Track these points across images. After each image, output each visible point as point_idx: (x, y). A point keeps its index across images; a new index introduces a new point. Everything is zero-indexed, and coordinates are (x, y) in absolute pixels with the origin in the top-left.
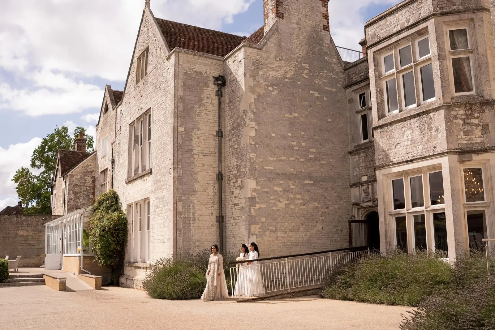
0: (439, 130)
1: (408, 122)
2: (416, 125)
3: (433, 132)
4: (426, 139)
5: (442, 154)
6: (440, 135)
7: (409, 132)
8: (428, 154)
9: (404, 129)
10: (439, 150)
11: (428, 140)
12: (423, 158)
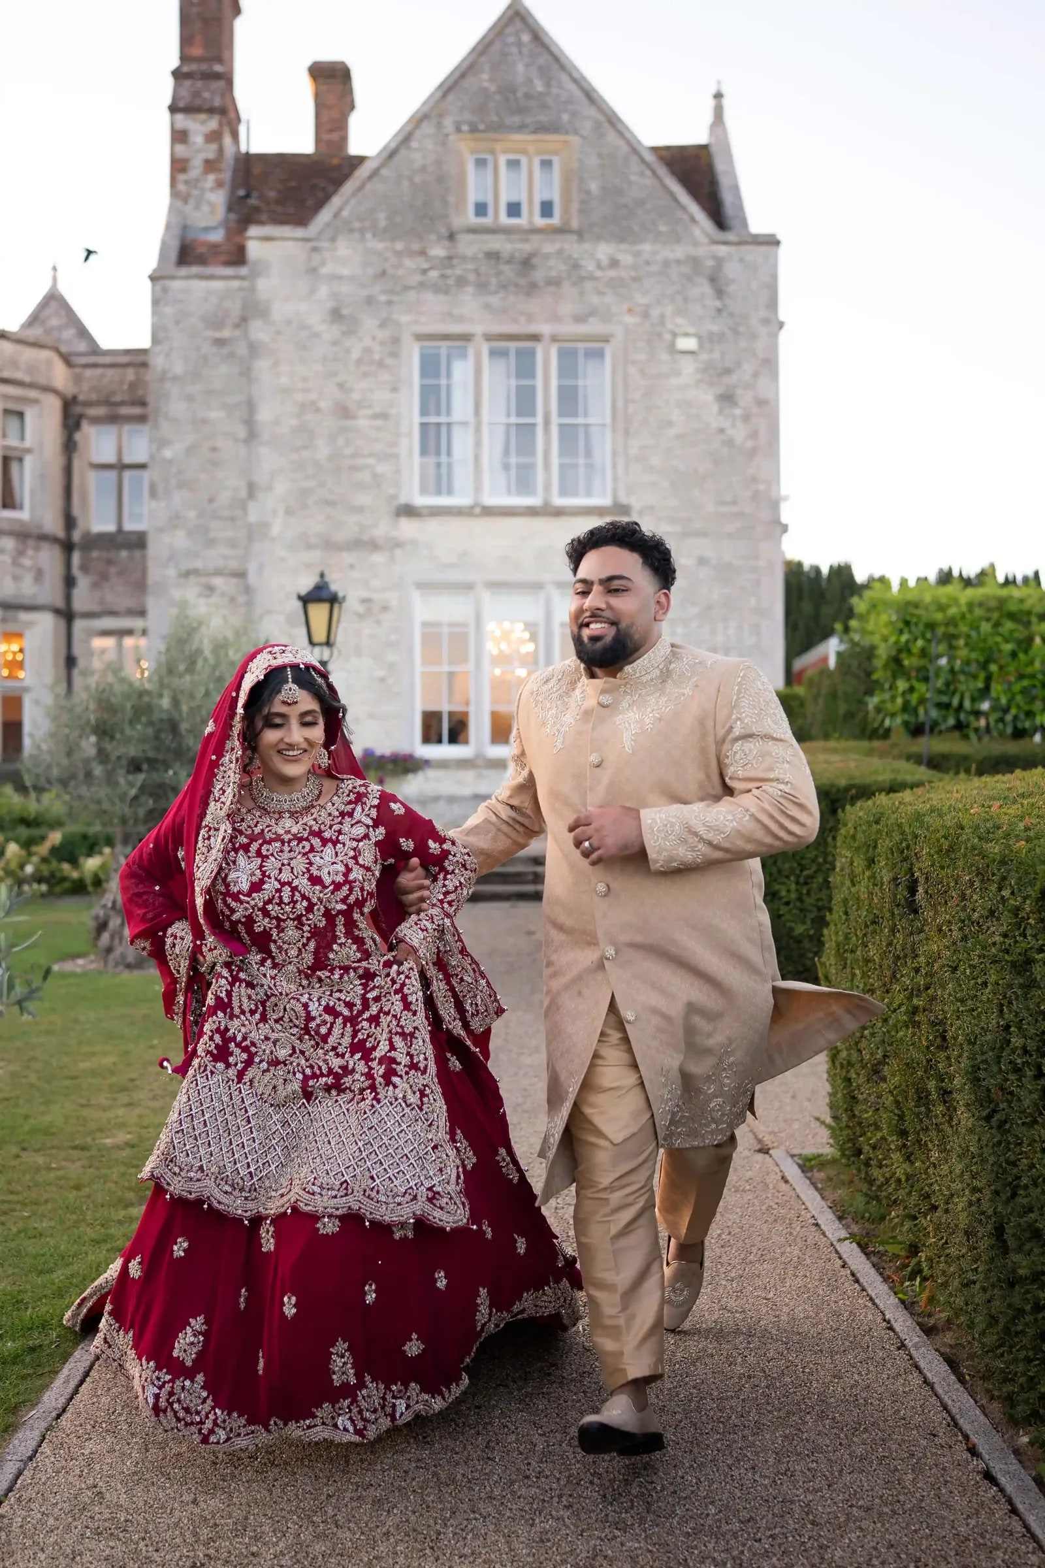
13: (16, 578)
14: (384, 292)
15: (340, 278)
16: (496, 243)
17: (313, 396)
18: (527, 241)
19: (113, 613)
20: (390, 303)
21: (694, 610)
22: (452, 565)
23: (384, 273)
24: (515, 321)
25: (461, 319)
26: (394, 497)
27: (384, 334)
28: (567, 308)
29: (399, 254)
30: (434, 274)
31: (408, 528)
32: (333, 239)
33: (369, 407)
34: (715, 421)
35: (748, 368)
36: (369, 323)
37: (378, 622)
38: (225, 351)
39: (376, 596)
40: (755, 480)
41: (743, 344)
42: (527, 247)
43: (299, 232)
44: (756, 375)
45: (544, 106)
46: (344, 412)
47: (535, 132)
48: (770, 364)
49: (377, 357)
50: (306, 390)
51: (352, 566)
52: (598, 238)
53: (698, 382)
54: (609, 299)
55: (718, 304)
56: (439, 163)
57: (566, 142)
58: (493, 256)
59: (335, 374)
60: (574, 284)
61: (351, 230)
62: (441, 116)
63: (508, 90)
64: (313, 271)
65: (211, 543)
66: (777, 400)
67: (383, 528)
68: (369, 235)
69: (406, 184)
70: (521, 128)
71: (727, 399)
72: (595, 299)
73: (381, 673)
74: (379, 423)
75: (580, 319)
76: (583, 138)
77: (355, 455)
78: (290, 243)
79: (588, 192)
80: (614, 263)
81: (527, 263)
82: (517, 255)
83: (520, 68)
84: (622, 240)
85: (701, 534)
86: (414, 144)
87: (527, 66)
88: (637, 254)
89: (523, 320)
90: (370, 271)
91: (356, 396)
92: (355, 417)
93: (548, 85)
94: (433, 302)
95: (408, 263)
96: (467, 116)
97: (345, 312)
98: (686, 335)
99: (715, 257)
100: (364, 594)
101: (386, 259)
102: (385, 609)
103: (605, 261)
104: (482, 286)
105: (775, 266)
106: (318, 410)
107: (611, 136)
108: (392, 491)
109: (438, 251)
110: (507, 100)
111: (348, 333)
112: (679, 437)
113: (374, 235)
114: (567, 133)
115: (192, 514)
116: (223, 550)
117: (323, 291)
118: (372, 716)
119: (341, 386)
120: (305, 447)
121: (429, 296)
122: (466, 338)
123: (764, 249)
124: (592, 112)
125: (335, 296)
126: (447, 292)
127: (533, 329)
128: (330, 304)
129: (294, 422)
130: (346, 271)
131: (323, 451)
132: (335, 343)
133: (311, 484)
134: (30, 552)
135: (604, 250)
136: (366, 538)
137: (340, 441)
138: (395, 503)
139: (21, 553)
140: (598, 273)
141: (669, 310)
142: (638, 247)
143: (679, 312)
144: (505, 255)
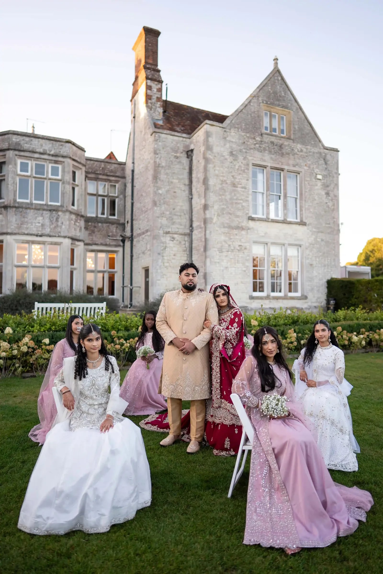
0: (64, 223)
1: (41, 212)
2: (47, 216)
3: (59, 223)
4: (53, 226)
5: (65, 237)
6: (63, 227)
7: (41, 218)
8: (54, 235)
9: (36, 215)
10: (62, 234)
11: (55, 227)
12: (50, 236)
13: (75, 230)
14: (244, 149)
15: (232, 142)
16: (273, 139)
17: (225, 179)
18: (280, 140)
19: (96, 244)
20: (246, 152)
21: (321, 254)
22: (263, 236)
23: (244, 143)
24: (279, 164)
25: (264, 161)
26: (248, 214)
27: (245, 162)
28: (291, 162)
29: (248, 137)
30: (257, 145)
31: (251, 224)
32: (230, 130)
33: (241, 184)
34: (326, 201)
35: (332, 186)
36: (241, 158)
37: (243, 253)
38: (178, 160)
39: (242, 244)
40: (334, 218)
41: (331, 179)
42: (281, 142)
43: (220, 125)
44: (334, 188)
45: (284, 100)
46: (234, 185)
47: (282, 107)
48: (337, 185)
49: (243, 169)
50: (223, 176)
51: (236, 234)
52: (298, 143)
53: (322, 188)
54: (301, 161)
55: (326, 166)
56: (258, 111)
57: (290, 112)
58: (272, 143)
59: (231, 172)
60: (293, 155)
61: (235, 128)
62: (258, 97)
63: (275, 93)
64: (225, 138)
65: (173, 223)
66: (338, 195)
67: (245, 223)
68: (240, 130)
69: (249, 116)
70: (279, 105)
71: (327, 194)
72: (298, 161)
73: (244, 269)
74: (243, 190)
75: (294, 166)
76: (294, 112)
77: (237, 199)
78: (219, 128)
79: (295, 128)
80: (302, 151)
81: (281, 147)
82: (278, 144)
83: (278, 87)
84: (303, 144)
85: (322, 232)
86: (252, 104)
87: (280, 87)
88: (307, 149)
89: (280, 164)
90: (241, 141)
91: (237, 180)
92: (237, 187)
93: (285, 94)
94: (258, 155)
95: (250, 140)
96: (265, 99)
97: (234, 153)
98: (319, 174)
99: (324, 153)
100: (240, 244)
101: (245, 139)
102: (245, 249)
103: (299, 150)
104: (270, 152)
105: (338, 157)
106: (227, 183)
107: (300, 113)
108: (247, 212)
109: (258, 139)
110: (275, 96)
111: (234, 160)
112: (317, 203)
113: (241, 130)
114: (290, 109)
115: (168, 213)
116: (178, 226)
117: (228, 145)
118: (242, 283)
119: (233, 176)
120: (223, 195)
121: (256, 152)
122: (265, 167)
123: (335, 152)
124: (295, 104)
125: (231, 147)
126: (261, 152)
127: (283, 167)
128: (230, 150)
129: (220, 186)
130: (234, 140)
131: (228, 197)
132: (231, 162)
133: (225, 207)
134: (79, 221)
135: (299, 146)
136: (240, 226)
137: (233, 194)
138: (248, 216)
139: (76, 221)
140: (298, 153)
141: (315, 166)
142: (307, 147)
143: (317, 168)
144: (275, 143)
